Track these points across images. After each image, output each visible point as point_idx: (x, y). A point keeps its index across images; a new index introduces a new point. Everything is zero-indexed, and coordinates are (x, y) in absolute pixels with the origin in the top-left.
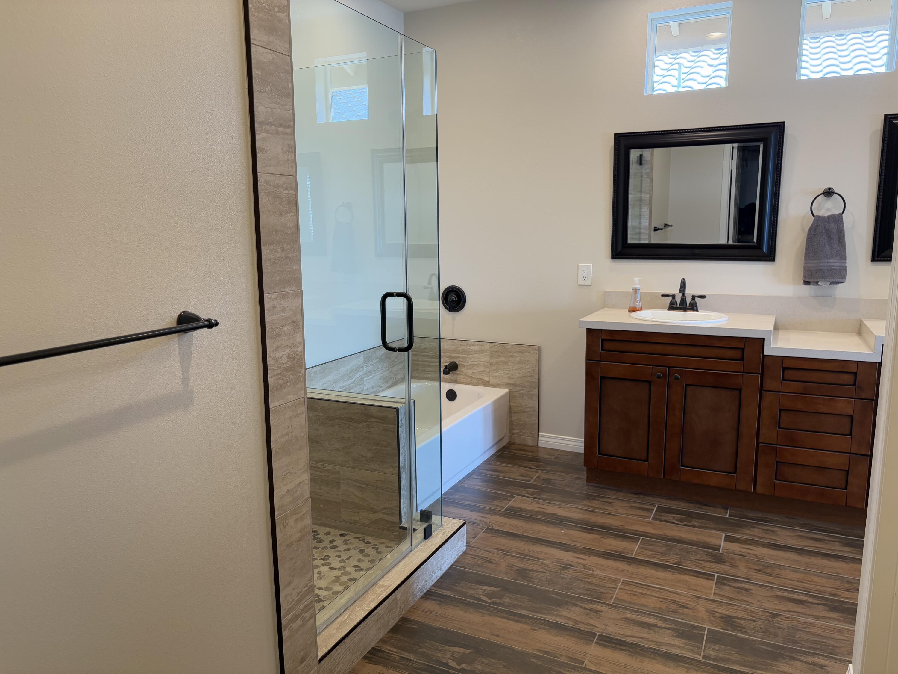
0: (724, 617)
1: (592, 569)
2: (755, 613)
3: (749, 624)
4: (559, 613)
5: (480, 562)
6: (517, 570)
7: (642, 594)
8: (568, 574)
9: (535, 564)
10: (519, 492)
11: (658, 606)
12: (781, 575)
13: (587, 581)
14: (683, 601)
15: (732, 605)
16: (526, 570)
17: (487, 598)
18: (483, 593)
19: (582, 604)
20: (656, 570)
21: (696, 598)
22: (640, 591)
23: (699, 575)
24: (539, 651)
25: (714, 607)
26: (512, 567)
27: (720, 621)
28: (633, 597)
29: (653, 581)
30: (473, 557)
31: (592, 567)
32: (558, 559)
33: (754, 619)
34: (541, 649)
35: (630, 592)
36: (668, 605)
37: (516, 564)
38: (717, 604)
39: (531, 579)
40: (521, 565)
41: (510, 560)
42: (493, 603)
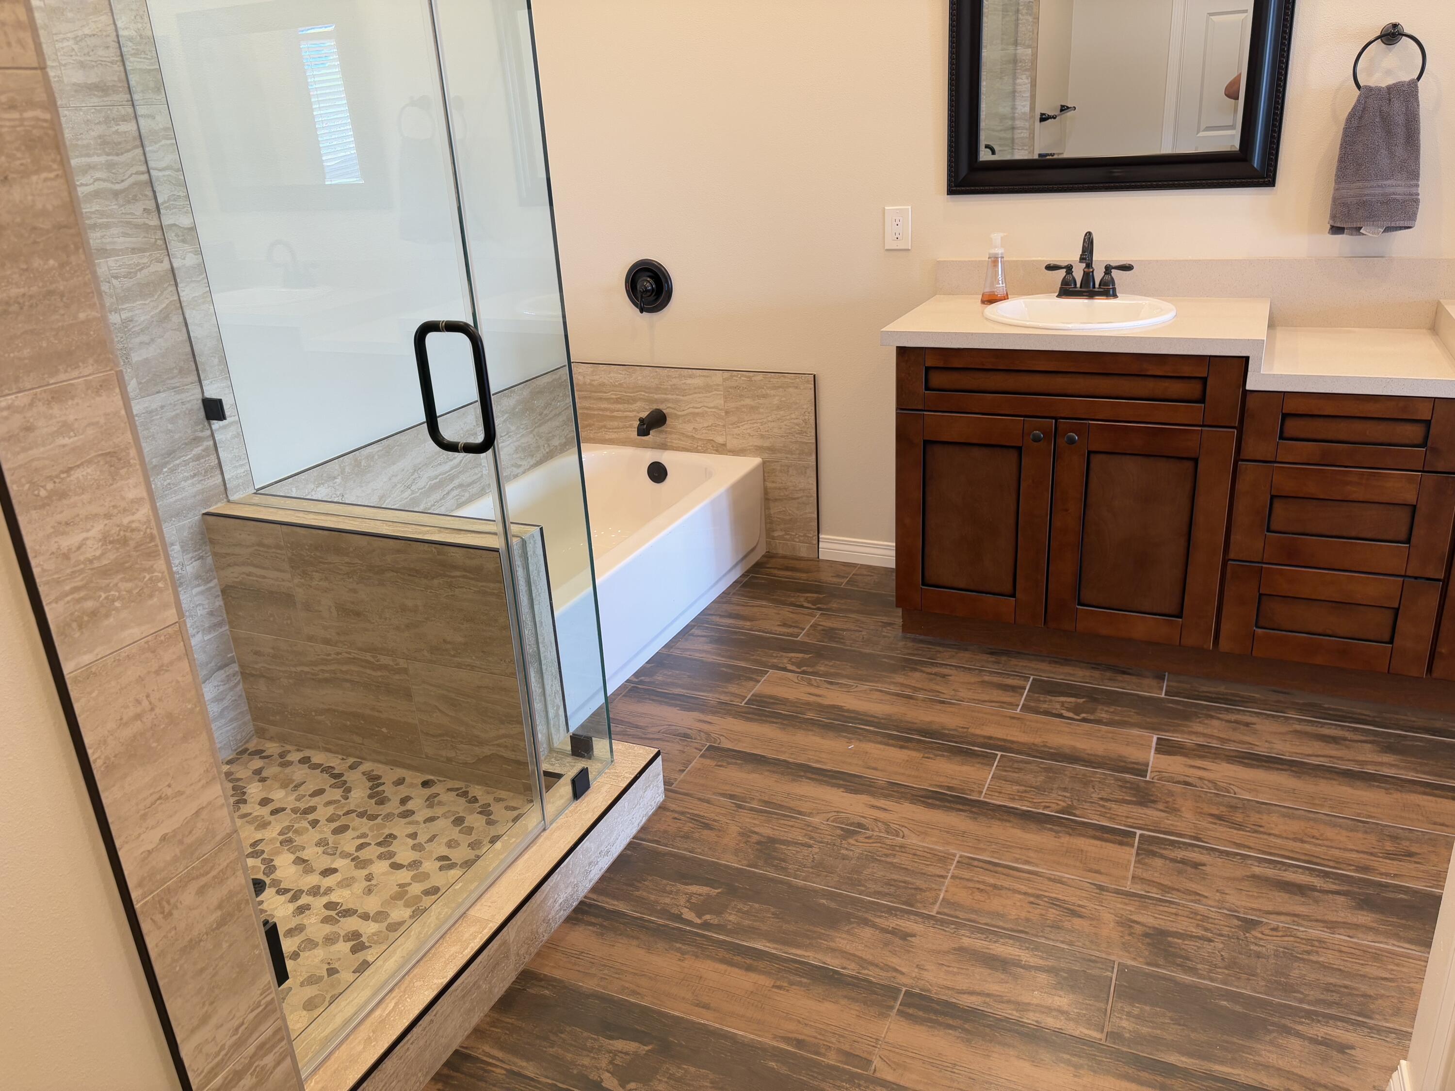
0: (1150, 934)
1: (901, 834)
2: (1211, 920)
3: (1199, 948)
4: (832, 944)
5: (688, 827)
6: (758, 843)
7: (995, 887)
8: (857, 847)
9: (792, 826)
10: (775, 661)
11: (1023, 914)
12: (1261, 826)
13: (891, 863)
14: (1073, 899)
15: (1167, 904)
16: (772, 840)
17: (693, 915)
18: (688, 901)
19: (877, 920)
20: (1023, 829)
21: (1098, 891)
22: (992, 881)
23: (1105, 835)
24: (787, 1040)
25: (1133, 909)
26: (749, 836)
27: (1143, 944)
28: (978, 896)
29: (1018, 856)
30: (676, 815)
31: (903, 829)
32: (838, 812)
33: (1210, 935)
34: (790, 1035)
35: (971, 885)
36: (1043, 912)
37: (756, 829)
38: (1137, 903)
39: (783, 864)
40: (766, 831)
41: (747, 819)
42: (706, 925)
